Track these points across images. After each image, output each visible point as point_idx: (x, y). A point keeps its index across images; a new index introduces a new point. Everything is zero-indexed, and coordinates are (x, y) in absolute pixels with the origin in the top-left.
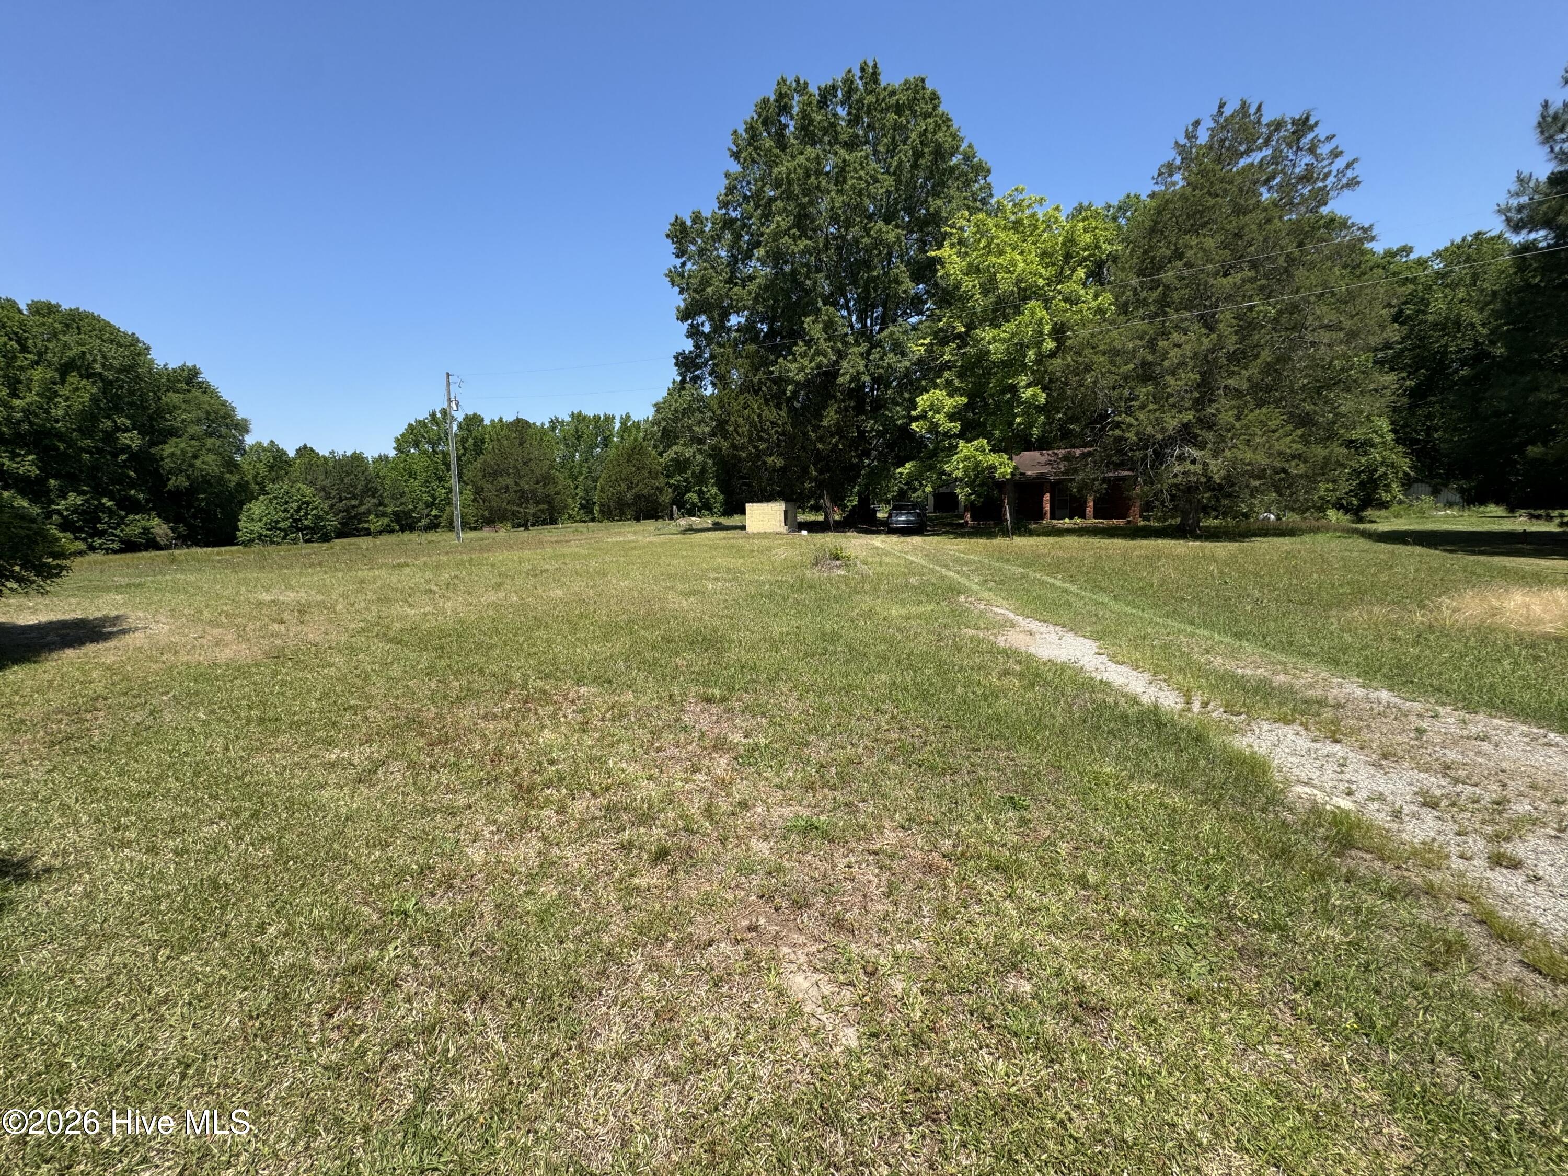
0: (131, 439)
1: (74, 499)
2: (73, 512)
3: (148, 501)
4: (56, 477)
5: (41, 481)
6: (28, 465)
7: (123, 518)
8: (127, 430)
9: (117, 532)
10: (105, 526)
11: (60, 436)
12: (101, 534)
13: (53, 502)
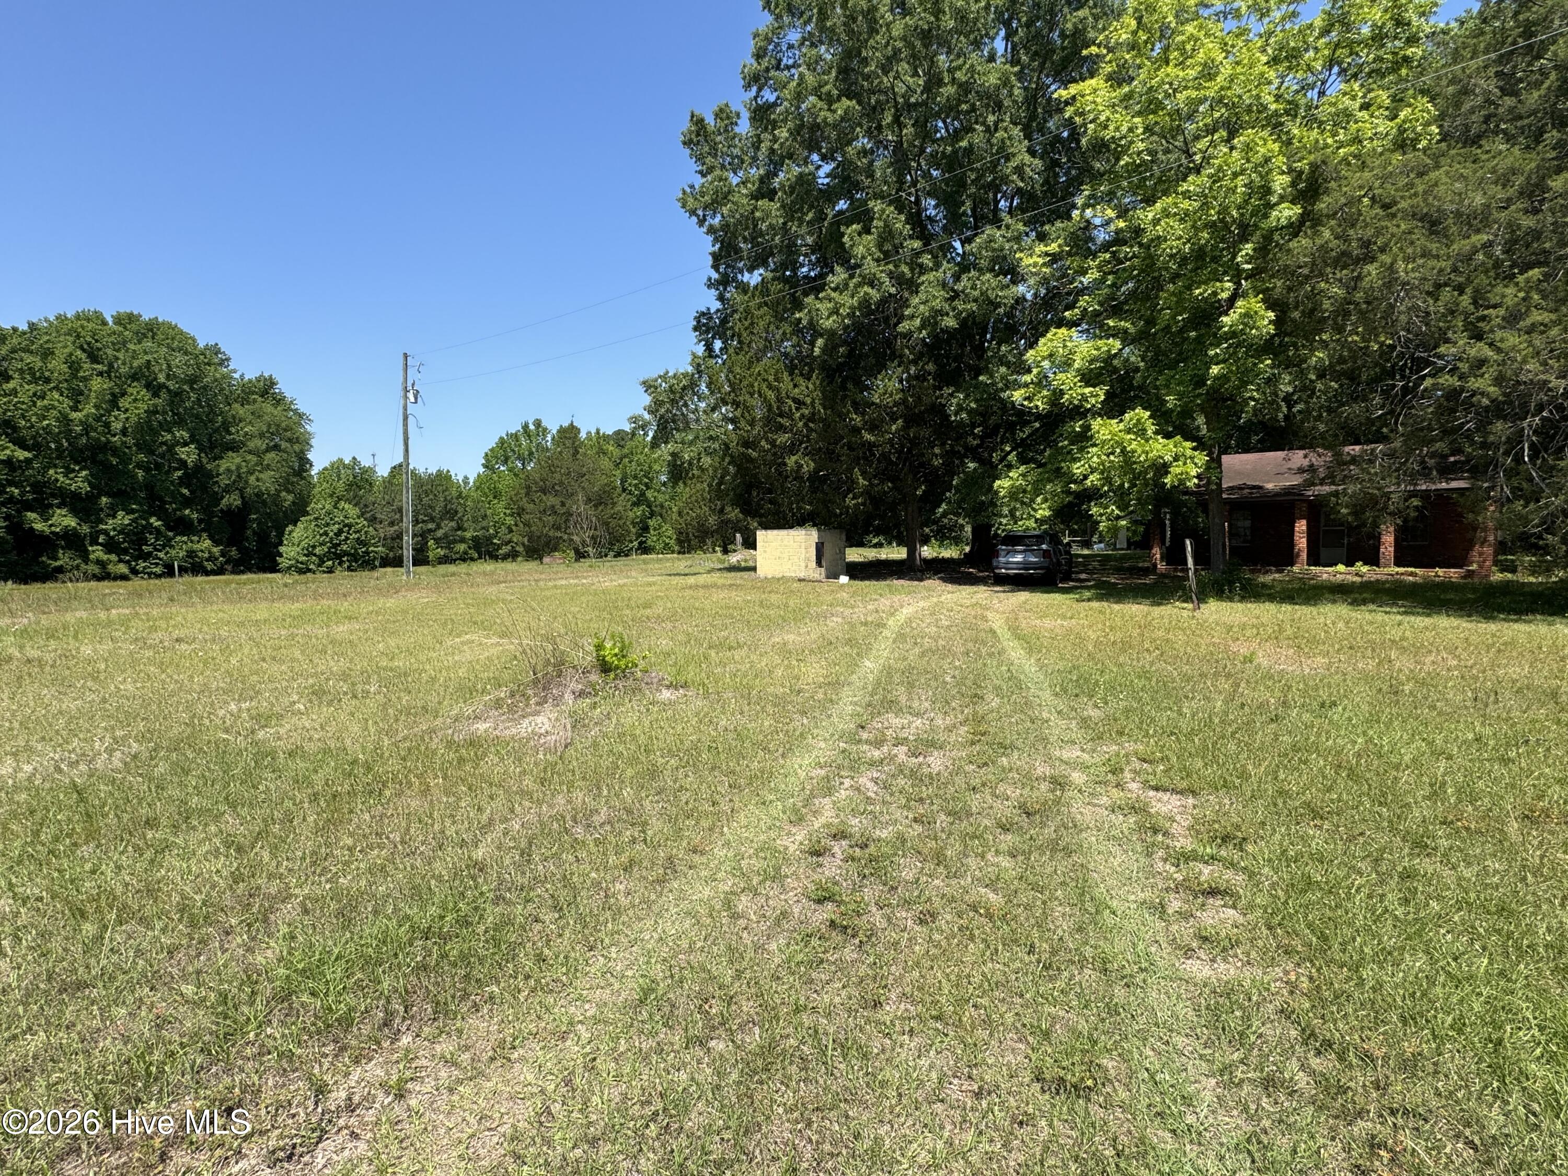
0: (188, 454)
1: (123, 519)
2: (120, 533)
3: (200, 521)
4: (108, 495)
5: (92, 498)
6: (80, 482)
7: (170, 540)
8: (186, 444)
9: (161, 555)
10: (150, 549)
11: (115, 451)
12: (146, 556)
13: (101, 521)
